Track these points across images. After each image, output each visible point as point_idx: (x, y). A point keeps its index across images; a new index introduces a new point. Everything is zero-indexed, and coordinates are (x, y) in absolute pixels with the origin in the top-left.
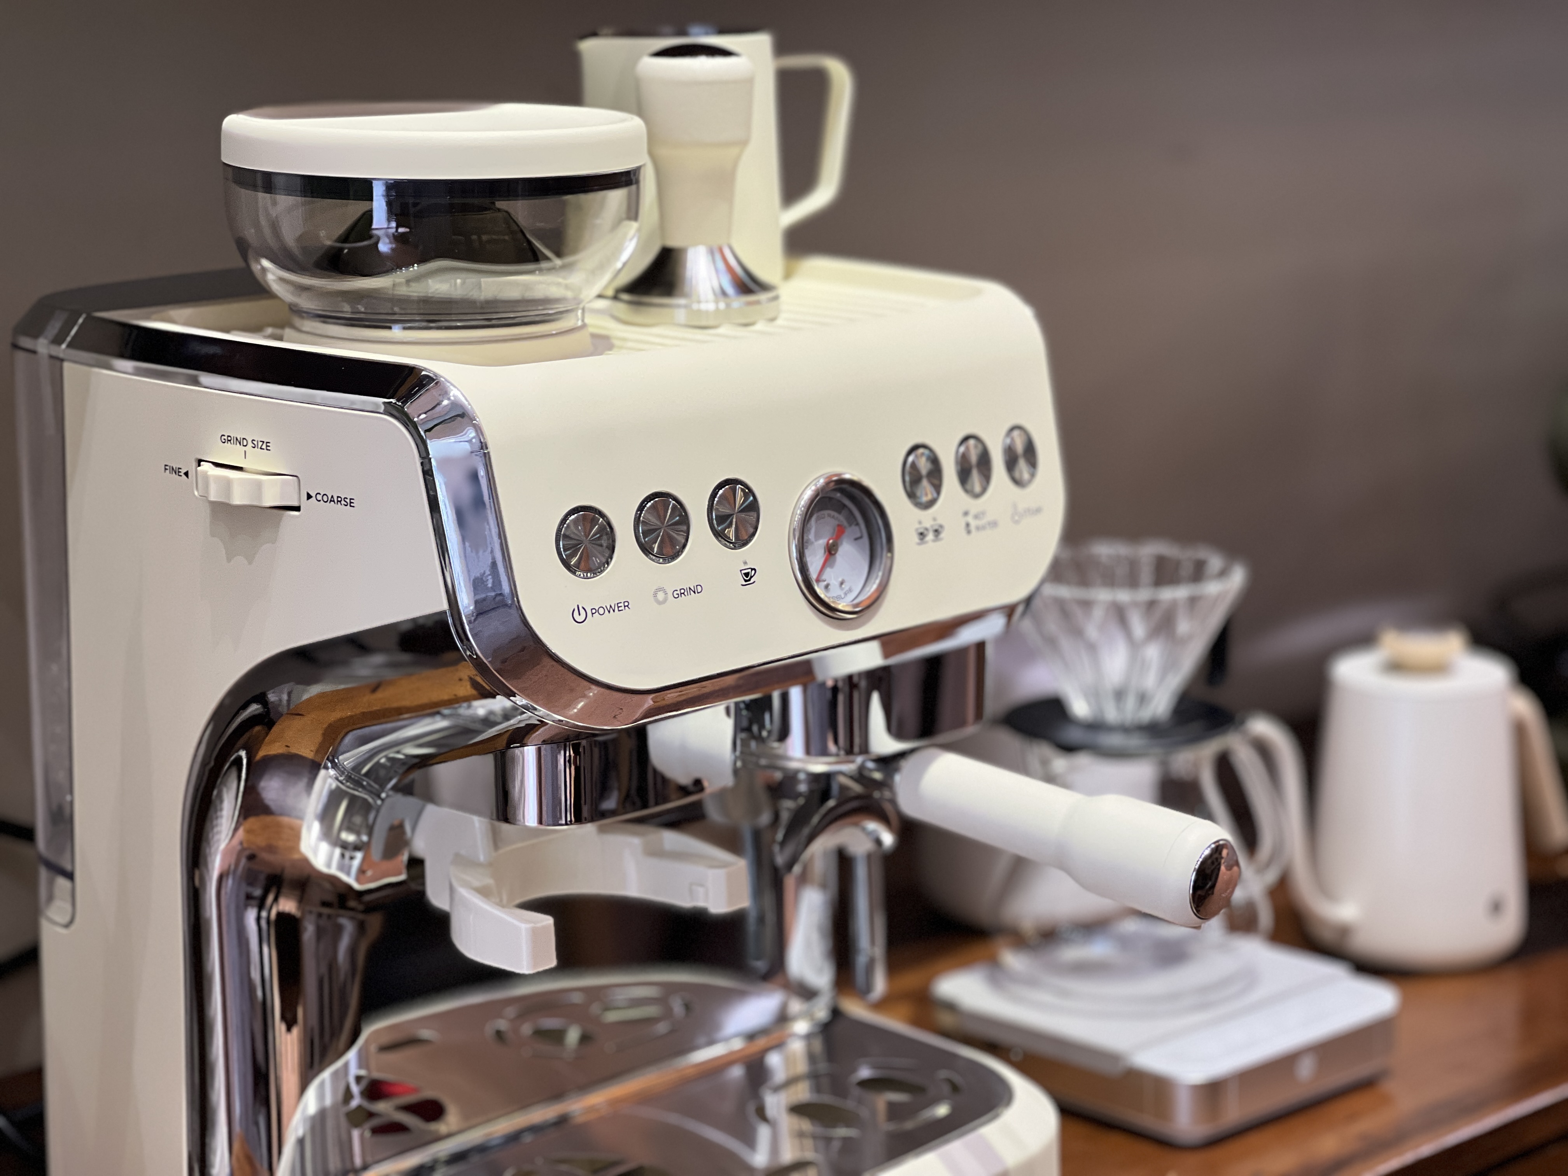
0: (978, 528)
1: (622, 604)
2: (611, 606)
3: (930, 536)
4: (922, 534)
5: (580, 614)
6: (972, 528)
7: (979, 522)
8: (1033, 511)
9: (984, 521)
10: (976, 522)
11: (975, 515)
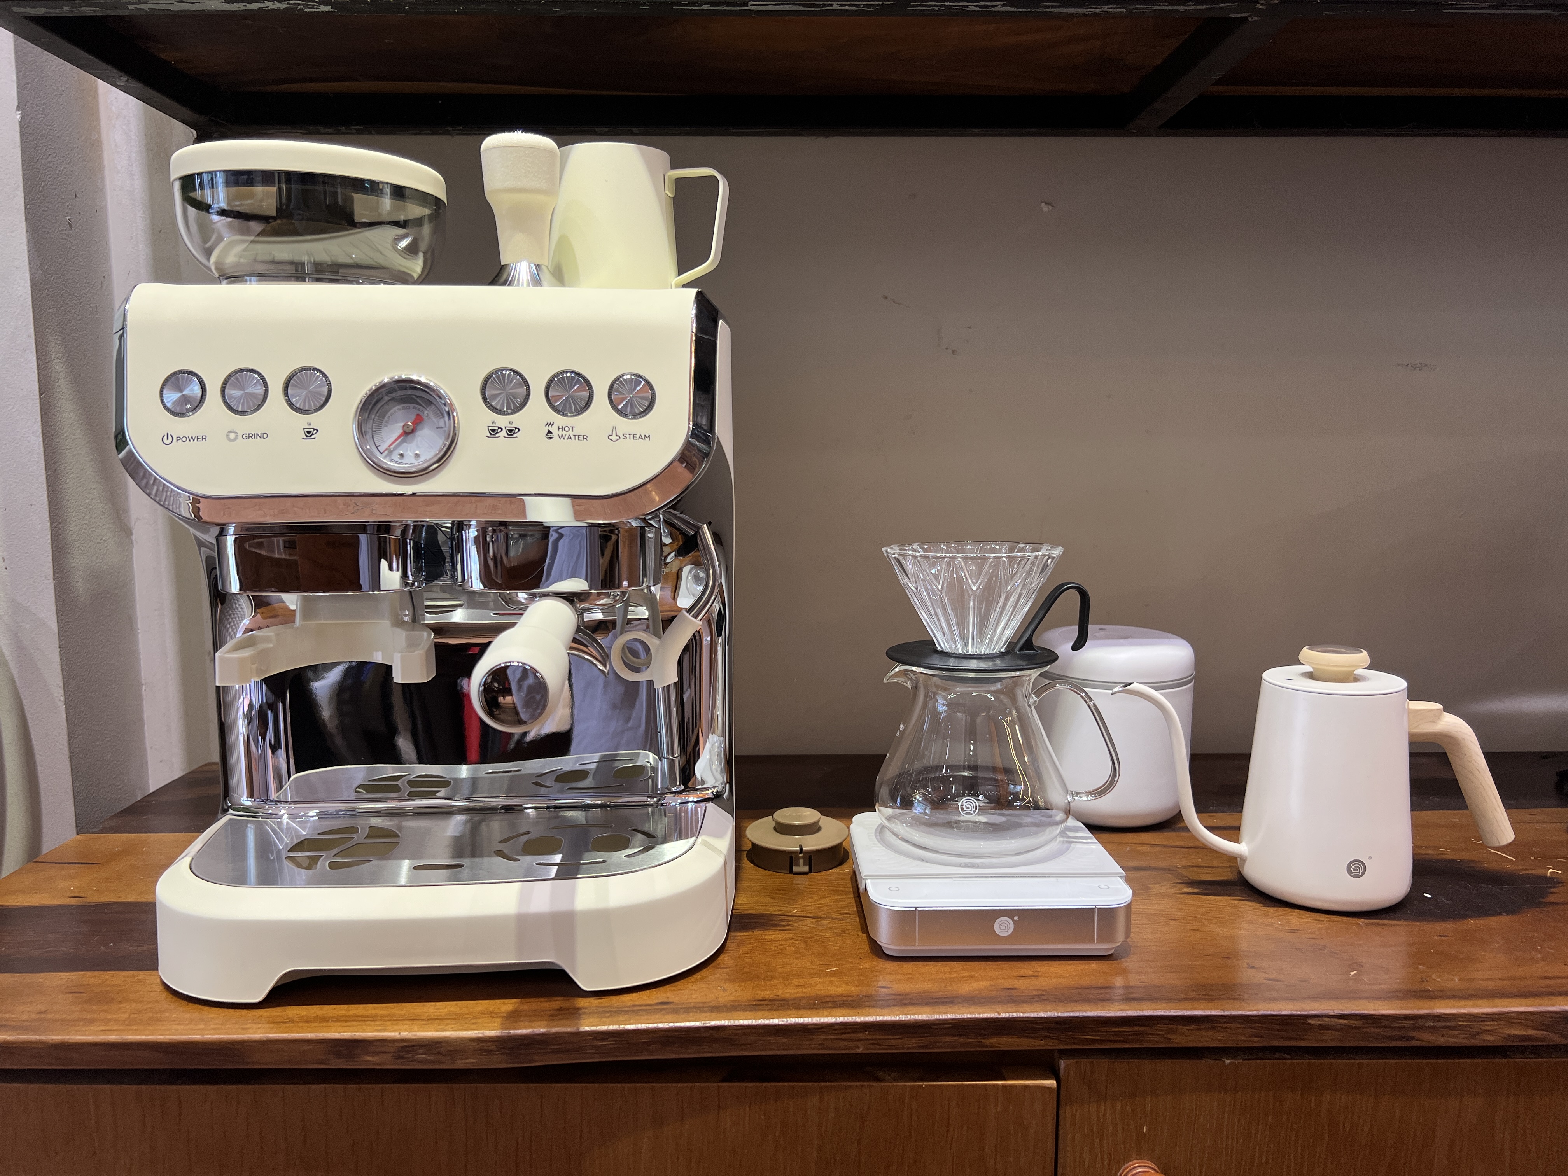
0: (561, 437)
1: (201, 437)
2: (192, 437)
3: (503, 434)
5: (168, 439)
7: (564, 433)
8: (638, 436)
9: (571, 433)
10: (561, 432)
11: (561, 427)
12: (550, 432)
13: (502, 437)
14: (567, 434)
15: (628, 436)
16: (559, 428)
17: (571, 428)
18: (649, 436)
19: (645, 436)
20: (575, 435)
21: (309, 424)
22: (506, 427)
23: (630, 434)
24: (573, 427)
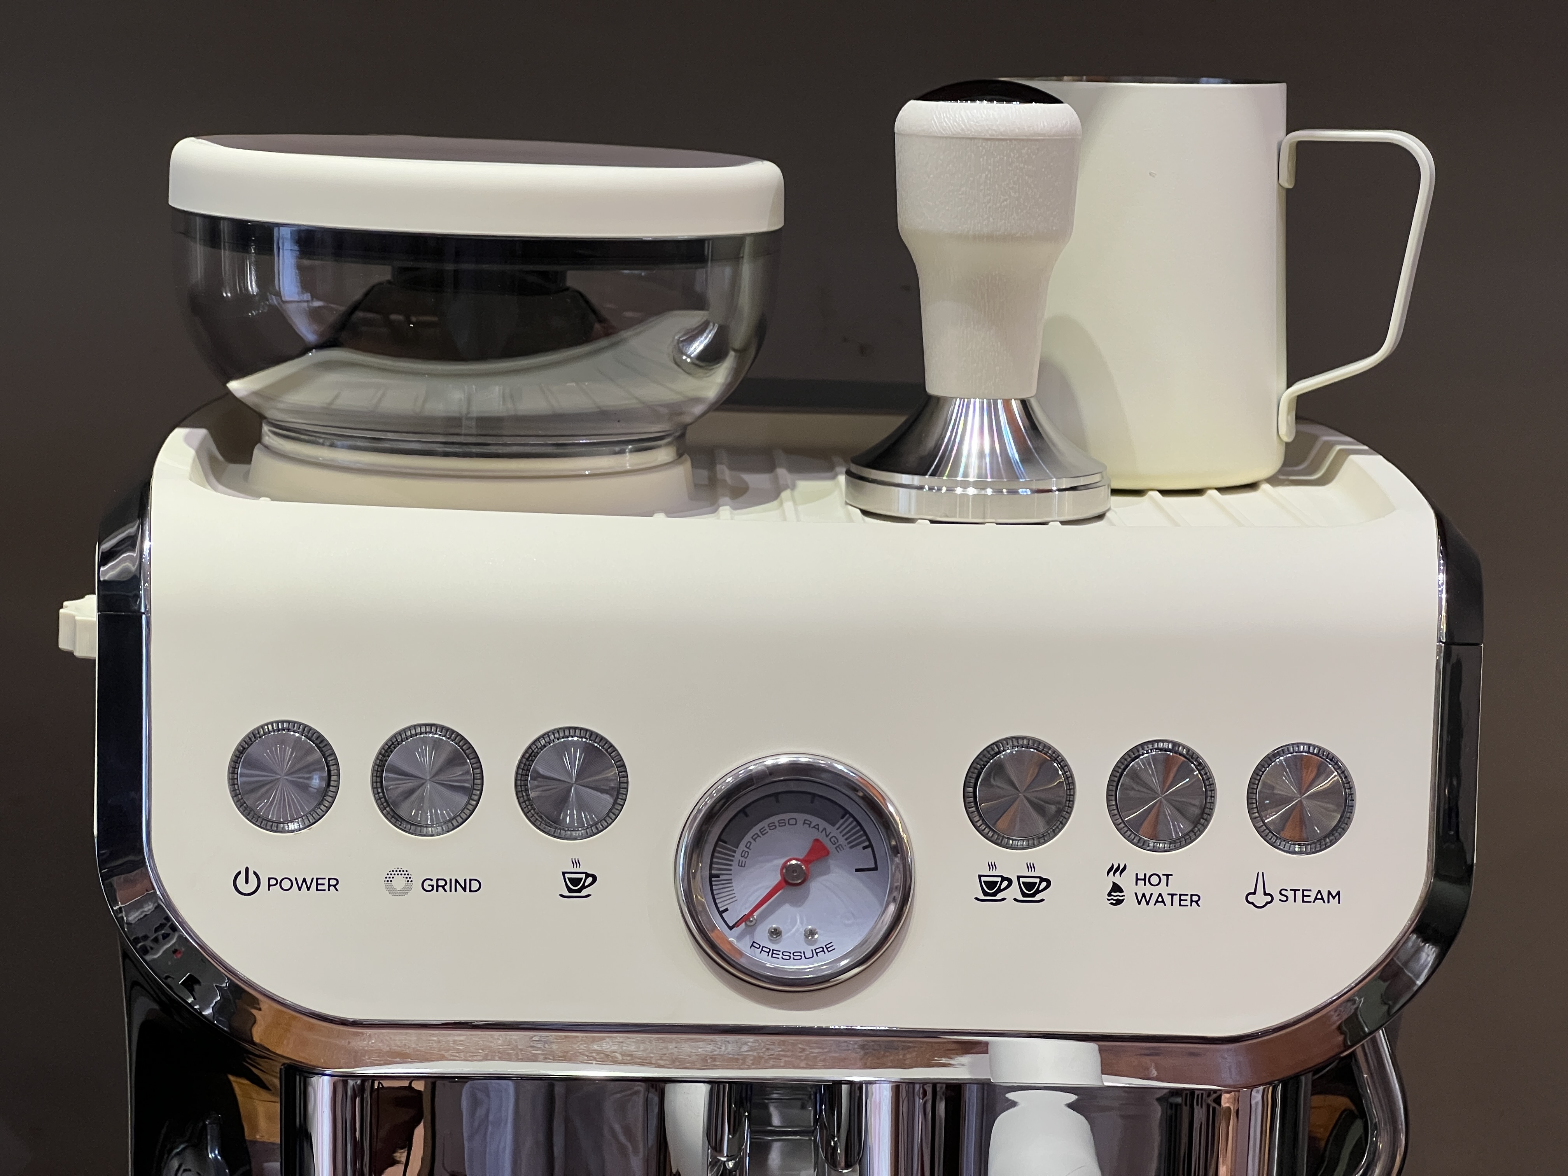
0: (1142, 899)
1: (326, 882)
2: (304, 880)
3: (1012, 892)
4: (991, 886)
5: (247, 882)
6: (1128, 895)
7: (1148, 890)
8: (1313, 895)
9: (1162, 889)
10: (1141, 889)
11: (1141, 876)
12: (1116, 888)
13: (1010, 901)
14: (1156, 891)
15: (1290, 894)
16: (1137, 879)
17: (1164, 878)
18: (1338, 893)
19: (1329, 893)
20: (1172, 895)
21: (576, 863)
22: (1019, 877)
23: (1295, 891)
24: (1168, 876)
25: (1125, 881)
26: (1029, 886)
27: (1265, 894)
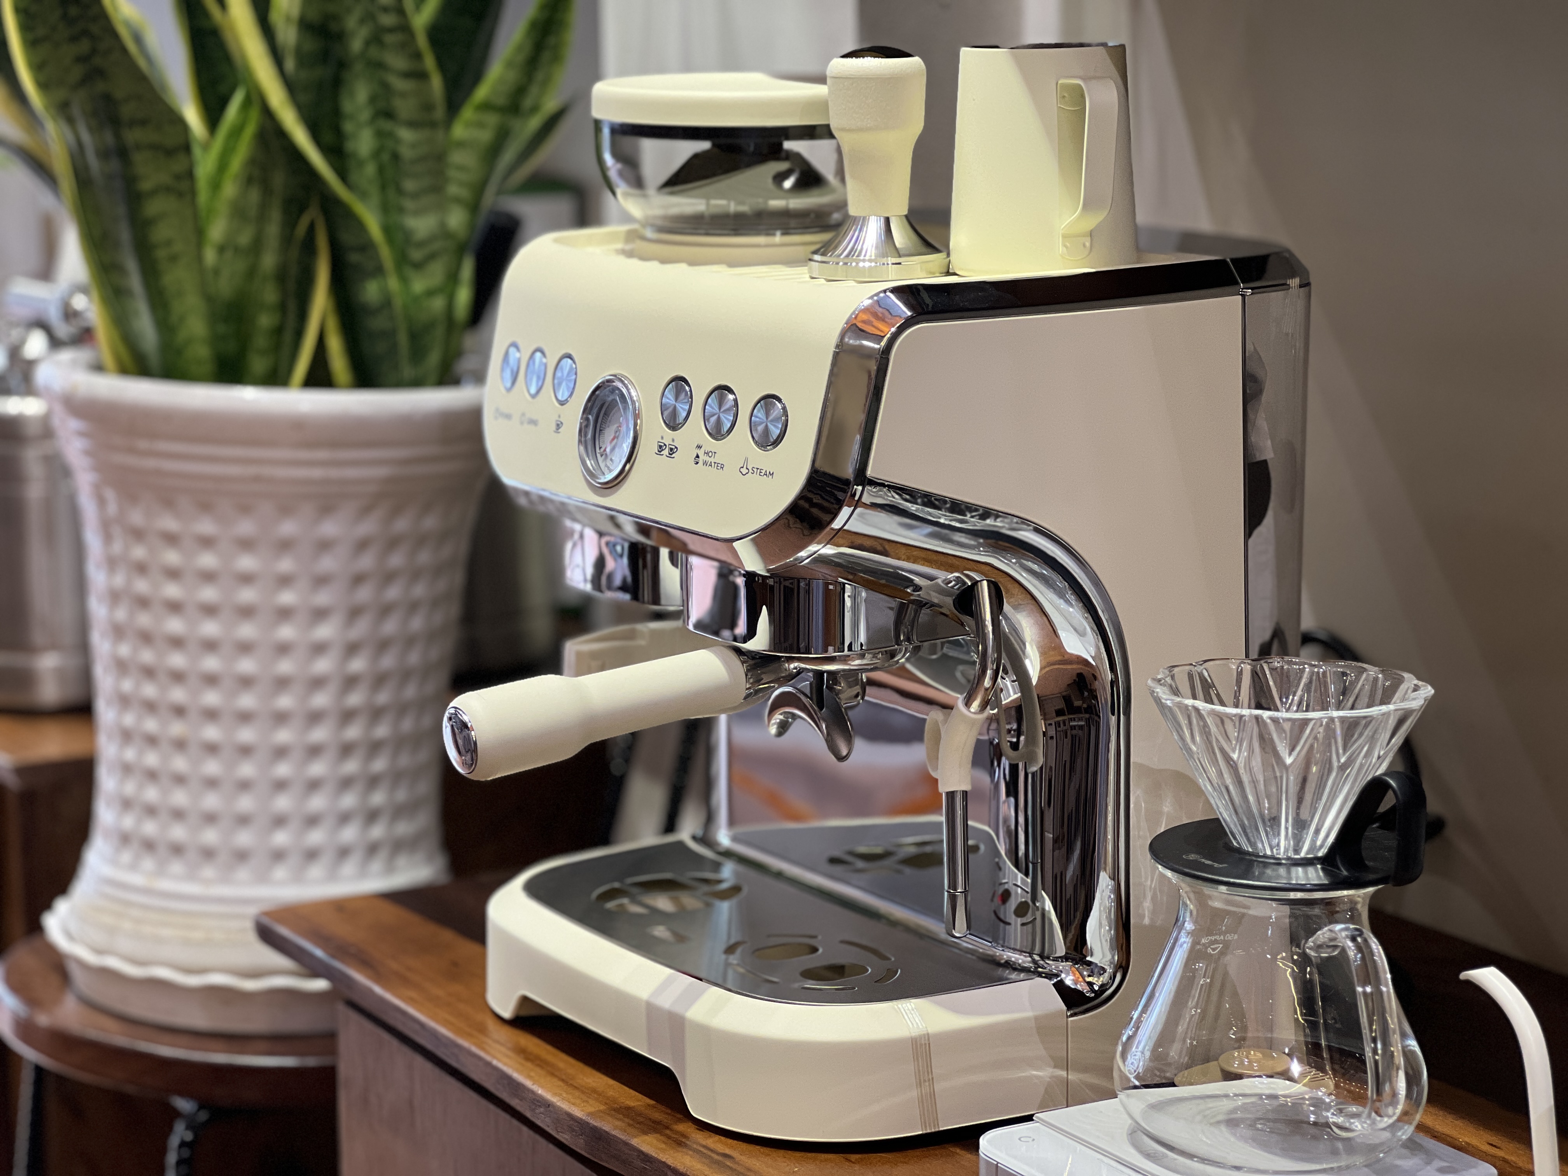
0: (705, 463)
2: (508, 414)
3: (666, 452)
4: (661, 447)
6: (701, 461)
7: (708, 458)
8: (764, 472)
9: (712, 460)
10: (706, 457)
11: (707, 451)
12: (698, 456)
13: (664, 456)
14: (710, 460)
15: (755, 470)
16: (705, 453)
17: (713, 454)
18: (773, 473)
19: (770, 473)
20: (715, 463)
21: (559, 417)
22: (669, 445)
23: (758, 469)
24: (715, 453)
25: (701, 453)
26: (671, 449)
27: (747, 469)
